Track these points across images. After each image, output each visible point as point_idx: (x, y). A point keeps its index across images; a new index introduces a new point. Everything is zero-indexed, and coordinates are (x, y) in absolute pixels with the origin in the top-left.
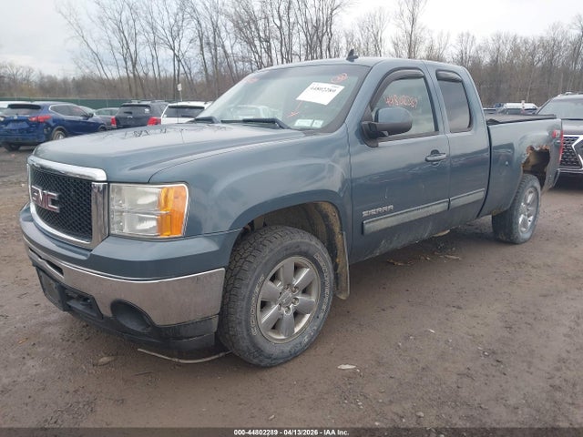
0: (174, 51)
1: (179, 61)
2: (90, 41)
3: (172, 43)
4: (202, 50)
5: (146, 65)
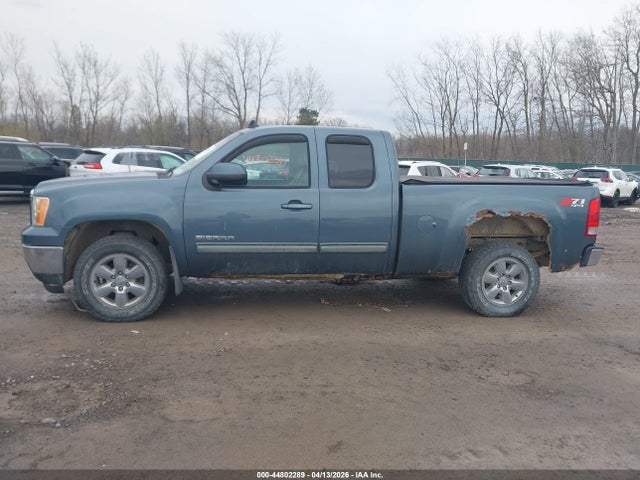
0: (497, 106)
1: (503, 118)
2: (411, 101)
3: (496, 99)
4: (526, 105)
5: (466, 123)
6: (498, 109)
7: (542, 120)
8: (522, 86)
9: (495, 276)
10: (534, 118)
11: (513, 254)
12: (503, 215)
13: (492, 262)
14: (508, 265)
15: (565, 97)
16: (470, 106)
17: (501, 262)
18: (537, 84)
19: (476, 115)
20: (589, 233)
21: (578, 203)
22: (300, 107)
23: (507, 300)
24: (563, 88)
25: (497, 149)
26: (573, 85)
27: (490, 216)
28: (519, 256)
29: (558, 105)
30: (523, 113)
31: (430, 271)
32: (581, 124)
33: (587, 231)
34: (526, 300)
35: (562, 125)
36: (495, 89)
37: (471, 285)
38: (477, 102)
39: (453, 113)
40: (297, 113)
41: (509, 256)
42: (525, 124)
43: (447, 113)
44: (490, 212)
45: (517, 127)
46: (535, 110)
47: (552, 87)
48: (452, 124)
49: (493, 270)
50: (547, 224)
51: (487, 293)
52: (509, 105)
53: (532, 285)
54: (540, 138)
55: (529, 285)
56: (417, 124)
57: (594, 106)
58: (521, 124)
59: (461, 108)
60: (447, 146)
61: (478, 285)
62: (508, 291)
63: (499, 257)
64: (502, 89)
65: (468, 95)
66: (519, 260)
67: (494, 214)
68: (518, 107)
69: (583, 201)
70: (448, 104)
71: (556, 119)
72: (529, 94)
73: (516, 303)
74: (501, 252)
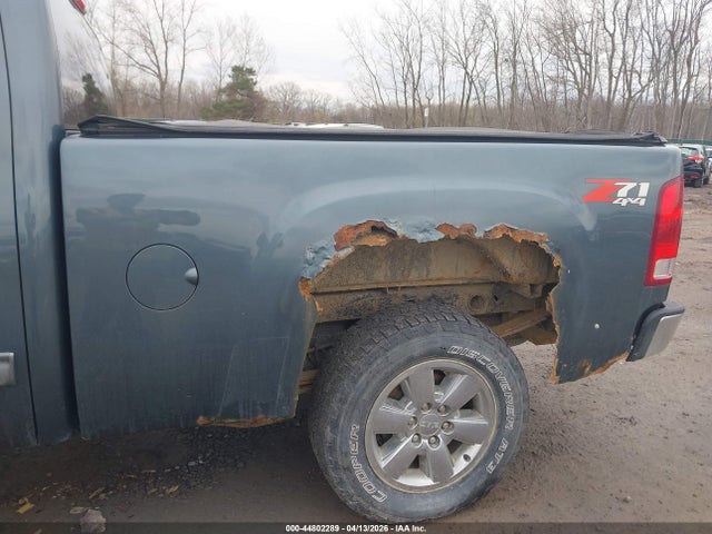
1: (471, 83)
2: (369, 61)
3: (464, 60)
4: (496, 68)
5: (432, 88)
6: (467, 73)
7: (513, 86)
8: (492, 45)
9: (407, 411)
10: (505, 84)
11: (456, 348)
12: (420, 237)
13: (393, 374)
14: (441, 377)
15: (538, 61)
16: (436, 69)
17: (421, 372)
18: (508, 46)
19: (442, 79)
20: (657, 275)
21: (633, 193)
22: (235, 64)
23: (441, 473)
24: (535, 49)
25: (465, 118)
26: (546, 45)
27: (382, 240)
28: (473, 354)
29: (530, 69)
30: (493, 76)
31: (201, 420)
32: (555, 92)
33: (651, 269)
34: (491, 468)
35: (535, 92)
36: (462, 49)
37: (332, 449)
38: (442, 65)
39: (416, 77)
40: (230, 72)
41: (442, 353)
42: (496, 90)
43: (410, 76)
44: (378, 229)
45: (487, 93)
46: (506, 73)
47: (524, 48)
48: (415, 89)
49: (399, 394)
50: (549, 259)
51: (384, 460)
52: (479, 67)
53: (510, 426)
54: (512, 106)
55: (500, 427)
56: (376, 88)
57: (569, 69)
58: (491, 90)
59: (425, 70)
60: (410, 115)
61: (354, 448)
62: (442, 445)
63: (411, 361)
64: (470, 50)
65: (433, 56)
66: (473, 363)
67: (393, 234)
68: (488, 70)
69: (644, 188)
70: (410, 65)
71: (528, 87)
72: (500, 56)
73: (466, 477)
74: (418, 345)
